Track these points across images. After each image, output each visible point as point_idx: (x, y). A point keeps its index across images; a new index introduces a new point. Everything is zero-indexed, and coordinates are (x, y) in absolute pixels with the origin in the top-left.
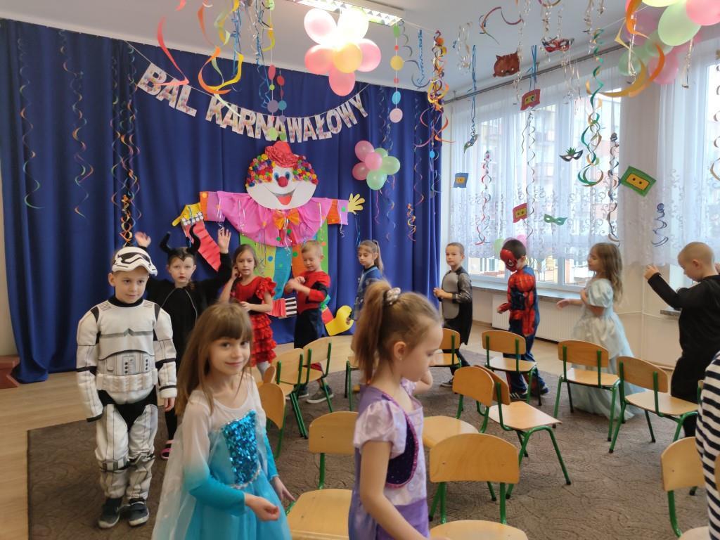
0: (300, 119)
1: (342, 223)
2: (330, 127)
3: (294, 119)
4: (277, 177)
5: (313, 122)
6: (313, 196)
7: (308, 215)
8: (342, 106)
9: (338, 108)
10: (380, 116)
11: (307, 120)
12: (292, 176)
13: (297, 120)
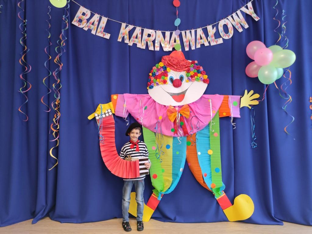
0: (193, 31)
1: (232, 116)
2: (222, 33)
3: (188, 32)
4: (172, 80)
5: (206, 32)
6: (204, 94)
7: (199, 110)
8: (234, 15)
9: (230, 17)
10: (274, 19)
11: (200, 31)
12: (185, 78)
13: (191, 32)
